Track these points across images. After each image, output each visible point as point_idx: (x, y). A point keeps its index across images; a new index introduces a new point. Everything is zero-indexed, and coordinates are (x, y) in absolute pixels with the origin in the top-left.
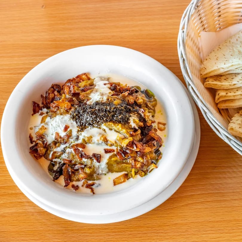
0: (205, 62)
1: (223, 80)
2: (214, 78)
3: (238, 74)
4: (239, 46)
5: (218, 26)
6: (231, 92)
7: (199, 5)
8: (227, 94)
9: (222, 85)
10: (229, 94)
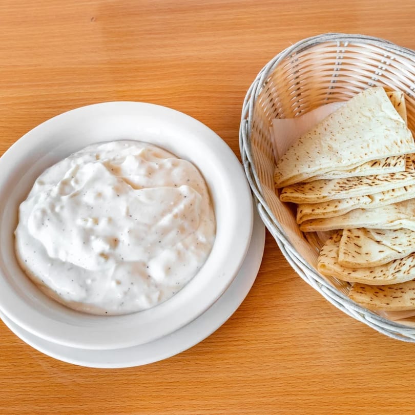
0: (281, 165)
1: (307, 190)
2: (295, 187)
3: (330, 180)
4: (328, 139)
5: (297, 108)
6: (319, 208)
7: (268, 80)
8: (314, 212)
9: (306, 198)
10: (317, 211)
